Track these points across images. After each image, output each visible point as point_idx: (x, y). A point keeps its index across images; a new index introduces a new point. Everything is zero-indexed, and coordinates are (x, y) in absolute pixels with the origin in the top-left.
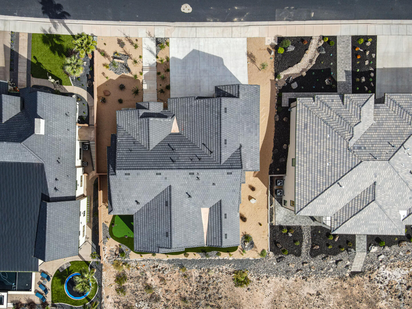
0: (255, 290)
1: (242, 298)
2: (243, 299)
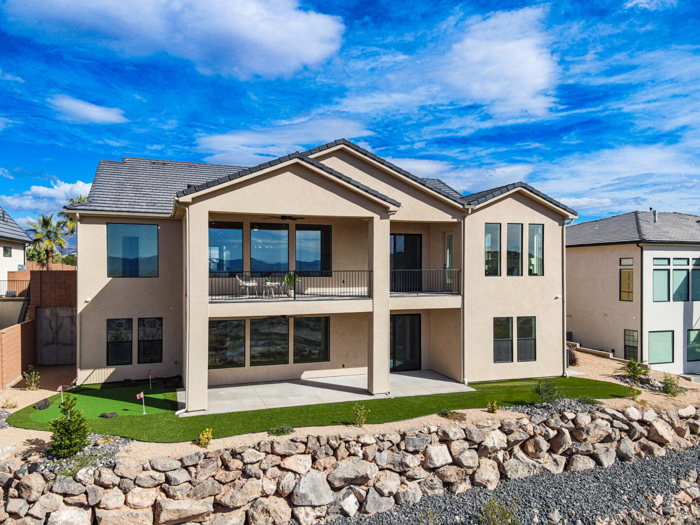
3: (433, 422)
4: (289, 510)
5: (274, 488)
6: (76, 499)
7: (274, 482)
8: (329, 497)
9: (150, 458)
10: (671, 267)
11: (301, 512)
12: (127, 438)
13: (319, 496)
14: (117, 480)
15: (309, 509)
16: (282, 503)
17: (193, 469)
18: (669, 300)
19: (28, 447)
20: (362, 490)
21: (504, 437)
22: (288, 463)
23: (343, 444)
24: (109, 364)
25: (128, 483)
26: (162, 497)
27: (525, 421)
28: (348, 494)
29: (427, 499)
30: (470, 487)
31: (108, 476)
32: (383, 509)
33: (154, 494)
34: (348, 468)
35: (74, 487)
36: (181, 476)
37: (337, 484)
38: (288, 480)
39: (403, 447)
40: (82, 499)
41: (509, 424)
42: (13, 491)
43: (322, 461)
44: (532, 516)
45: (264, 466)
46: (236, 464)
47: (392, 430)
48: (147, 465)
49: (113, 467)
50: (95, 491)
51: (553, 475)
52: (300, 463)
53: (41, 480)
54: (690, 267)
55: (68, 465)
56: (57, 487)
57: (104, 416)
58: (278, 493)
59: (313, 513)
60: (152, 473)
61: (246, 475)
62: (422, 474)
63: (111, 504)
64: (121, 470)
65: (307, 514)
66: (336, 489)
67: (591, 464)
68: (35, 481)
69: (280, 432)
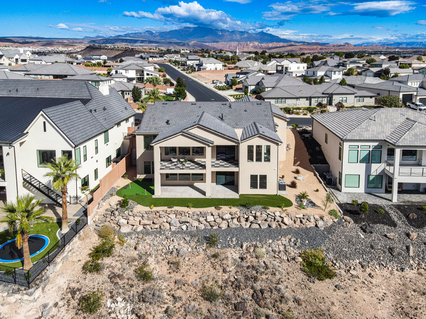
0: (351, 289)
1: (330, 303)
2: (333, 304)
3: (212, 209)
4: (169, 226)
5: (166, 221)
6: (124, 218)
7: (166, 219)
8: (179, 225)
9: (139, 210)
10: (359, 149)
11: (172, 227)
12: (138, 203)
13: (176, 224)
14: (132, 215)
15: (174, 227)
16: (168, 224)
17: (148, 214)
18: (358, 163)
19: (118, 203)
20: (188, 224)
21: (231, 216)
22: (169, 216)
23: (184, 213)
24: (145, 173)
25: (134, 215)
26: (141, 219)
27: (238, 212)
28: (184, 225)
29: (205, 229)
30: (218, 228)
31: (130, 213)
32: (192, 230)
33: (140, 218)
34: (183, 219)
35: (124, 215)
36: (145, 215)
37: (181, 222)
38: (169, 220)
39: (200, 215)
40: (125, 217)
41: (232, 213)
42: (112, 214)
43: (178, 216)
44: (228, 238)
45: (164, 216)
46: (158, 214)
47: (198, 210)
48: (139, 212)
49: (132, 211)
50: (128, 216)
51: (243, 228)
52: (173, 216)
53: (118, 213)
54: (371, 149)
55: (124, 209)
56: (121, 215)
57: (136, 194)
58: (167, 222)
59: (174, 228)
60: (139, 214)
61: (160, 217)
62: (205, 222)
63: (131, 219)
64: (133, 212)
65: (173, 228)
66: (180, 223)
67: (258, 227)
68: (117, 213)
69: (169, 208)
